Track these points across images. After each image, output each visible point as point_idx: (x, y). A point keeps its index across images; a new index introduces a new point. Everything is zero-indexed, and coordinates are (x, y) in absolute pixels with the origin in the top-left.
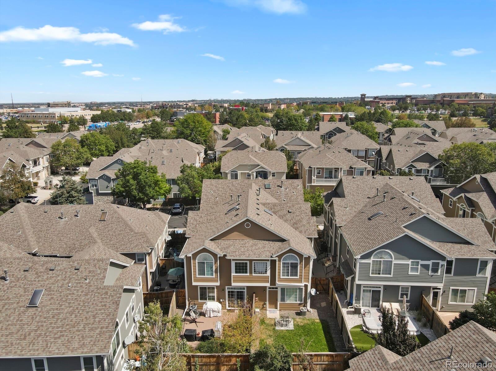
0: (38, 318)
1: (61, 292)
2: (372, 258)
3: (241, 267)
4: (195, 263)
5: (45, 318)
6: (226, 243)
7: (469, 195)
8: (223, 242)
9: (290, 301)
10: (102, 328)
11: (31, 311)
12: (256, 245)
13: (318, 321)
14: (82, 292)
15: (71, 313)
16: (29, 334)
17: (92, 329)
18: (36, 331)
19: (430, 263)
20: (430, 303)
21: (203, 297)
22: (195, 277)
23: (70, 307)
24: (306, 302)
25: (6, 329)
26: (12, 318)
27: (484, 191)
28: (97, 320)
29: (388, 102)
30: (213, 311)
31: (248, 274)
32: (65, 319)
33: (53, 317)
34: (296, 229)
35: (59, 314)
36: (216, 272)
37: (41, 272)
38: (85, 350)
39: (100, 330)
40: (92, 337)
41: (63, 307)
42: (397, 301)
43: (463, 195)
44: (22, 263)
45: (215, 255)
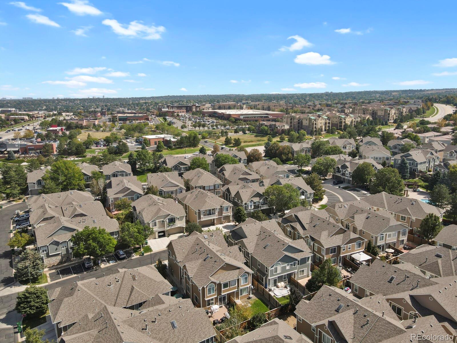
0: (181, 332)
1: (182, 319)
2: (274, 267)
3: (226, 285)
4: (207, 290)
5: (184, 331)
6: (217, 276)
7: (292, 224)
8: (216, 276)
9: (245, 294)
10: (208, 326)
11: (176, 330)
12: (229, 273)
13: (257, 299)
14: (190, 316)
15: (193, 325)
16: (183, 339)
17: (204, 328)
18: (185, 336)
19: (293, 263)
20: (293, 277)
21: (209, 304)
22: (207, 296)
23: (190, 323)
24: (250, 293)
25: (173, 340)
26: (171, 336)
27: (297, 222)
28: (204, 324)
29: (181, 111)
30: (216, 309)
31: (229, 288)
32: (192, 328)
33: (187, 329)
34: (236, 260)
35: (188, 327)
36: (216, 291)
37: (167, 314)
38: (208, 336)
39: (207, 327)
40: (206, 331)
41: (187, 324)
42: (283, 281)
43: (289, 224)
44: (155, 313)
45: (215, 283)
